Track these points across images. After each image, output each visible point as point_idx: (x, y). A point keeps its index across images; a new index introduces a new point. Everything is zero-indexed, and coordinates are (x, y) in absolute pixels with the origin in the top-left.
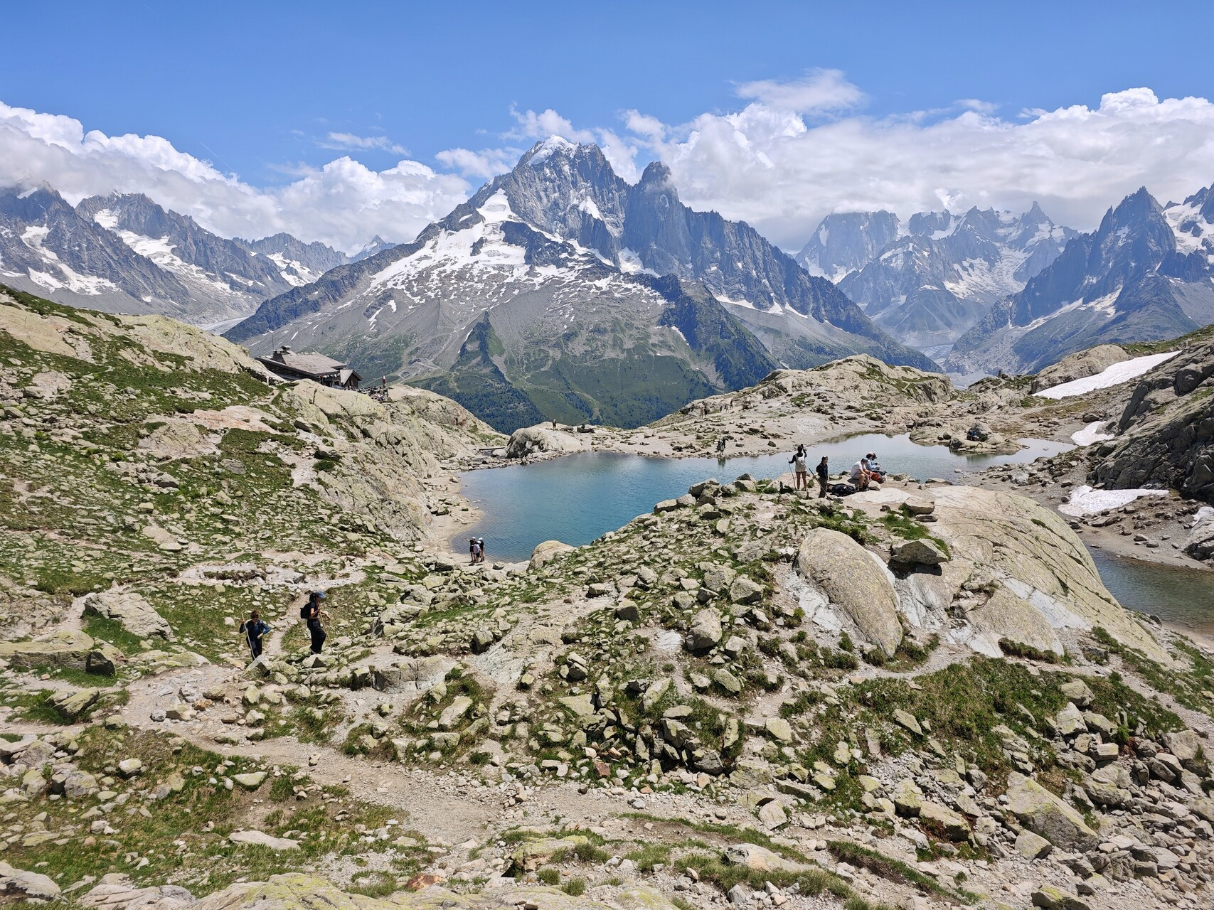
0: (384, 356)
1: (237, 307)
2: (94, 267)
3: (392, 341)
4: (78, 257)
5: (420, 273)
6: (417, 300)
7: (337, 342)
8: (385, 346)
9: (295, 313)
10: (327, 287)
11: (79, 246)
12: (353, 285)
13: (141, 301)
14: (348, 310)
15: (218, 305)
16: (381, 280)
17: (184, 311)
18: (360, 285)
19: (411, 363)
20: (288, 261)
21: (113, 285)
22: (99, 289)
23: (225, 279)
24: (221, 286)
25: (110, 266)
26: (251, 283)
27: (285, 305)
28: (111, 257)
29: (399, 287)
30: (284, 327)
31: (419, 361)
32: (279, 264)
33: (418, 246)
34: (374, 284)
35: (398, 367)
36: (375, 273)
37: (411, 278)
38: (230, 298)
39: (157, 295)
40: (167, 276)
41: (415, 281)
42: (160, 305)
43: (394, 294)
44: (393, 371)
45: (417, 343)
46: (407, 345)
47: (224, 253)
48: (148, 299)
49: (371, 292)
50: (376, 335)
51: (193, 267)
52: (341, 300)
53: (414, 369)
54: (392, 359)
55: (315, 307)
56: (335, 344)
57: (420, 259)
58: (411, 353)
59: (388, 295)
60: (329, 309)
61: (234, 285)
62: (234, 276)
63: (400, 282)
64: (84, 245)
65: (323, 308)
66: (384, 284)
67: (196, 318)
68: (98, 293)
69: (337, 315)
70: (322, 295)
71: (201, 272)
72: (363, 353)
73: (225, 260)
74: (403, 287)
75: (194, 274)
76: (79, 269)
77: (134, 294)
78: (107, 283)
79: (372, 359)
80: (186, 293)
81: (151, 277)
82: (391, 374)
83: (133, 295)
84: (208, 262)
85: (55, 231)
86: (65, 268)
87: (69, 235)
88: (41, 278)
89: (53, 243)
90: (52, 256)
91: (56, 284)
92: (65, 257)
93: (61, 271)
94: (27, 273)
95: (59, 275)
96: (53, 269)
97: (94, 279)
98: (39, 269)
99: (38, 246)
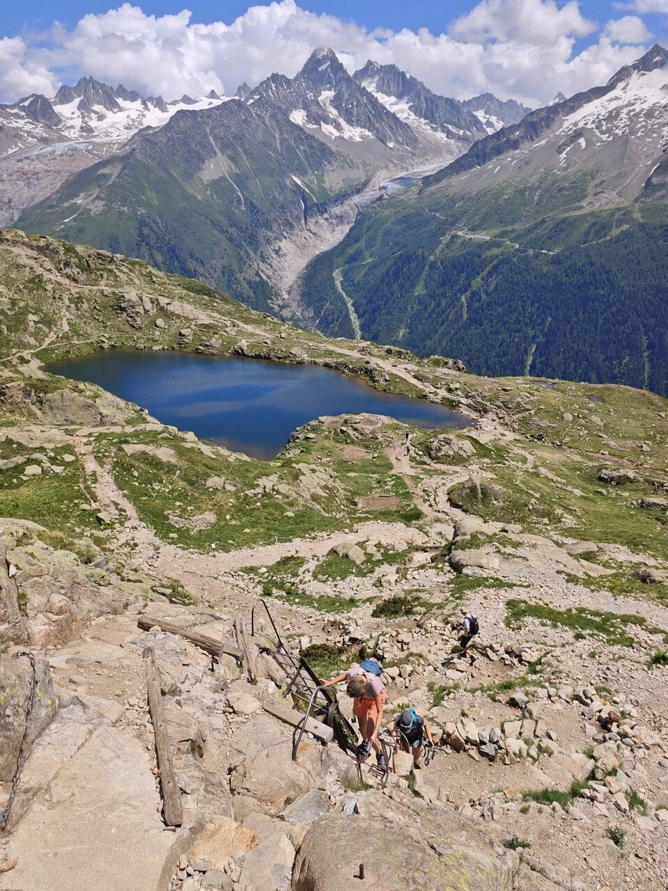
0: (571, 188)
1: (451, 152)
2: (359, 120)
3: (580, 174)
4: (351, 113)
5: (611, 112)
6: (604, 137)
7: (531, 175)
8: (573, 179)
9: (499, 151)
10: (527, 128)
11: (352, 104)
12: (548, 126)
13: (387, 146)
14: (543, 148)
15: (437, 150)
16: (573, 121)
17: (413, 154)
18: (554, 125)
19: (596, 194)
20: (488, 116)
21: (370, 134)
22: (361, 137)
23: (445, 130)
24: (441, 135)
25: (369, 119)
26: (461, 132)
27: (491, 144)
28: (370, 112)
29: (589, 126)
30: (489, 163)
31: (603, 192)
32: (481, 119)
33: (610, 87)
34: (566, 124)
35: (584, 197)
36: (567, 115)
37: (601, 117)
38: (446, 145)
39: (397, 142)
40: (405, 126)
41: (605, 120)
42: (399, 150)
43: (584, 133)
44: (579, 201)
45: (603, 176)
46: (593, 179)
47: (446, 109)
48: (391, 145)
49: (563, 131)
50: (566, 169)
51: (423, 120)
52: (536, 139)
53: (598, 200)
54: (578, 190)
55: (515, 145)
56: (529, 177)
57: (610, 100)
58: (596, 186)
59: (579, 134)
60: (525, 149)
61: (450, 134)
62: (450, 127)
63: (590, 122)
64: (355, 103)
65: (521, 146)
66: (576, 124)
67: (421, 160)
68: (361, 140)
69: (533, 152)
70: (522, 134)
71: (428, 124)
72: (553, 184)
73: (445, 113)
74: (593, 126)
75: (421, 125)
76: (350, 122)
77: (383, 140)
78: (367, 132)
79: (561, 190)
80: (416, 140)
81: (394, 127)
82: (577, 204)
83: (382, 142)
84: (433, 117)
85: (338, 93)
86: (342, 121)
87: (346, 96)
88: (328, 129)
89: (336, 102)
90: (335, 112)
91: (336, 133)
92: (343, 113)
93: (340, 124)
94: (320, 125)
95: (338, 127)
96: (335, 122)
97: (359, 130)
98: (326, 122)
99: (328, 105)
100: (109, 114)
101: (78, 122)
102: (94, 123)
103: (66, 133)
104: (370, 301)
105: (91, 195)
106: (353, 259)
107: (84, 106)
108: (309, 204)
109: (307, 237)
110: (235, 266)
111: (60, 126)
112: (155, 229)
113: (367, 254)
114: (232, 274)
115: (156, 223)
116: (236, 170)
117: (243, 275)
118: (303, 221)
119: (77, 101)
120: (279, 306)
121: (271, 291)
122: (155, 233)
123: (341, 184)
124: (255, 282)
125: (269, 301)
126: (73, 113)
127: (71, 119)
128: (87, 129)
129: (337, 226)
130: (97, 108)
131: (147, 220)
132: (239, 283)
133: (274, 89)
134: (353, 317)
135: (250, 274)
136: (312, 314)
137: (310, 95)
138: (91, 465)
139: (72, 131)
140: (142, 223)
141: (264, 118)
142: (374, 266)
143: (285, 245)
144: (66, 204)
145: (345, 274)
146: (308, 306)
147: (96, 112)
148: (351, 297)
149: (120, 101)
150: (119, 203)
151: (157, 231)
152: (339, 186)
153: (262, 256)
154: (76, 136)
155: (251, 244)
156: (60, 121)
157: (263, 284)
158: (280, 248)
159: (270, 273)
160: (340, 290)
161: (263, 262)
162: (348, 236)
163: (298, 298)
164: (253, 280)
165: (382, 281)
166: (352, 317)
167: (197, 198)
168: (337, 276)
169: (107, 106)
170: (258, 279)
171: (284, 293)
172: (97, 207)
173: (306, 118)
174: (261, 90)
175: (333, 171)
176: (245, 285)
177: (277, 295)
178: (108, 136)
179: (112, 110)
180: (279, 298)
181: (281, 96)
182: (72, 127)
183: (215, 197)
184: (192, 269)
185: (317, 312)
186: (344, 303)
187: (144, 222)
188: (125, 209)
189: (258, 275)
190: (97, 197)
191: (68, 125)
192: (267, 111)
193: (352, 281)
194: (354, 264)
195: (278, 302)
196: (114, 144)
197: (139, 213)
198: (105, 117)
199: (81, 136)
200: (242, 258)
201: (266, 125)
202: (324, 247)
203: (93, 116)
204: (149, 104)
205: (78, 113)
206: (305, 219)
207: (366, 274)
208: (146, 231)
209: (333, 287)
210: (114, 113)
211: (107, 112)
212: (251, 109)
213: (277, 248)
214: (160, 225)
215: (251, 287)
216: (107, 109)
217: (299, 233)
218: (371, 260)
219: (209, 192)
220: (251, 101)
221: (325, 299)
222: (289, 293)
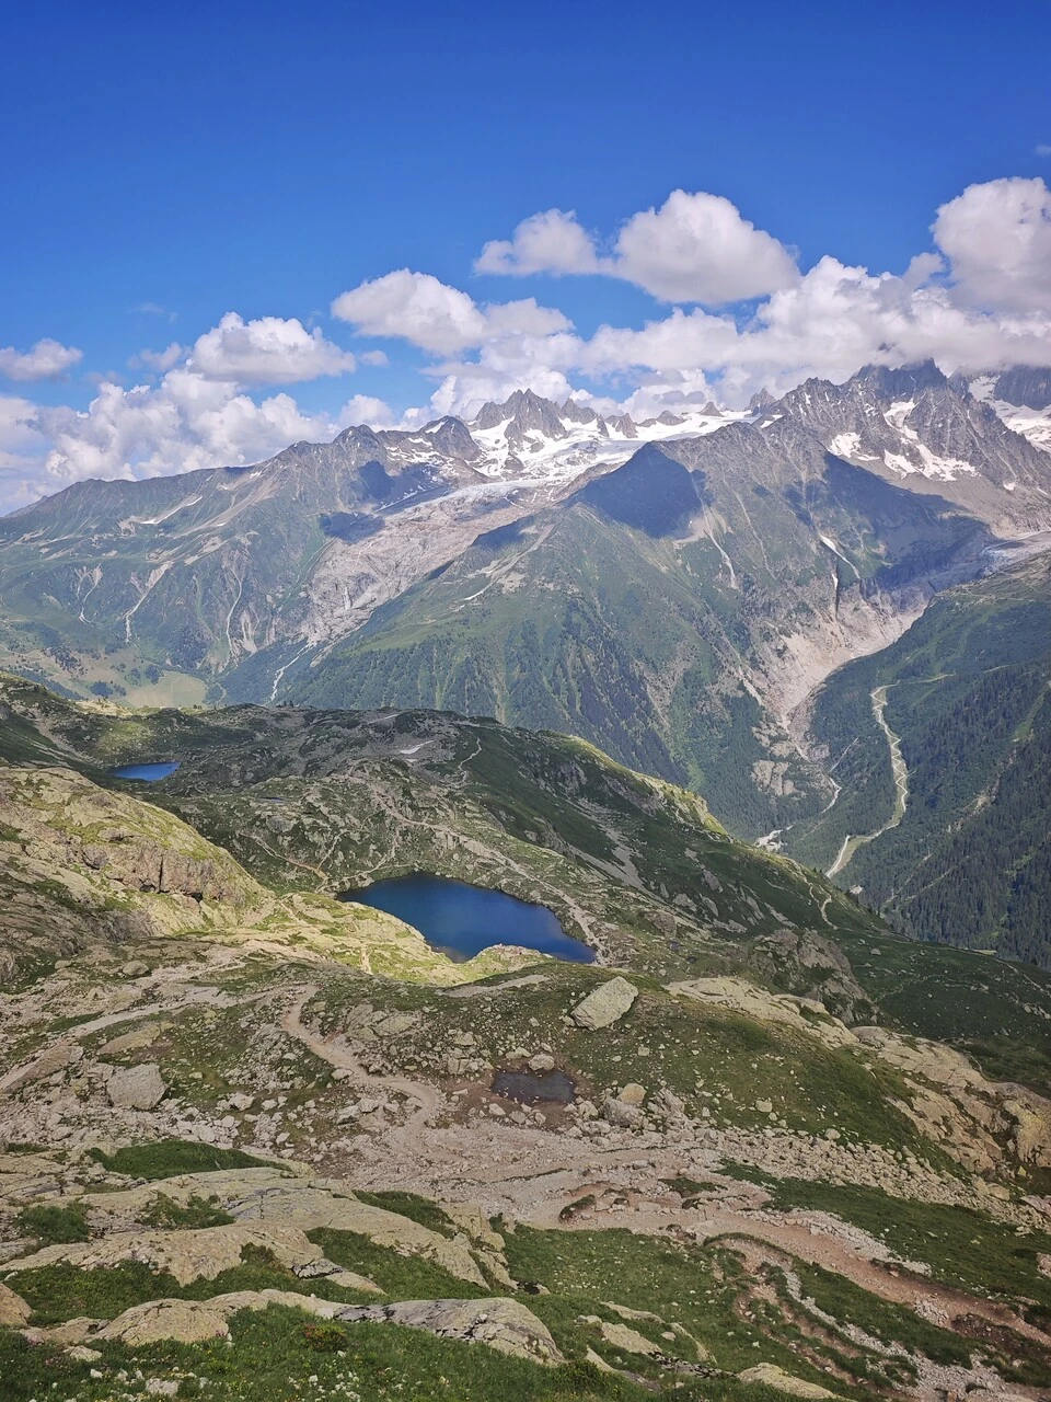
2: (954, 448)
4: (940, 436)
11: (944, 422)
13: (1002, 488)
21: (973, 469)
22: (955, 474)
25: (974, 445)
28: (977, 435)
39: (1023, 482)
40: (1040, 456)
42: (1024, 494)
48: (1010, 486)
64: (949, 421)
68: (954, 479)
78: (966, 467)
81: (1020, 457)
83: (994, 481)
85: (921, 406)
86: (922, 449)
87: (934, 409)
88: (897, 462)
89: (915, 420)
90: (912, 434)
91: (910, 468)
92: (926, 436)
93: (918, 454)
94: (883, 457)
95: (915, 457)
96: (910, 450)
97: (952, 462)
98: (895, 451)
99: (900, 424)
100: (549, 442)
101: (503, 455)
102: (523, 456)
103: (483, 470)
104: (931, 744)
105: (507, 563)
106: (911, 672)
107: (514, 433)
108: (846, 580)
109: (837, 631)
110: (705, 674)
111: (478, 460)
112: (591, 616)
113: (938, 666)
114: (699, 683)
115: (592, 607)
116: (727, 529)
117: (717, 687)
118: (832, 608)
119: (504, 424)
120: (770, 737)
121: (759, 714)
122: (589, 621)
123: (909, 550)
124: (735, 698)
125: (754, 729)
126: (497, 442)
127: (494, 449)
128: (514, 465)
129: (894, 615)
130: (532, 433)
131: (580, 602)
132: (708, 698)
133: (808, 402)
134: (898, 766)
135: (727, 686)
136: (826, 753)
137: (870, 409)
138: (364, 955)
139: (493, 466)
140: (573, 606)
141: (784, 450)
142: (948, 686)
143: (796, 643)
144: (471, 576)
145: (891, 696)
146: (821, 740)
147: (529, 440)
148: (899, 736)
149: (567, 423)
150: (543, 578)
151: (593, 618)
152: (904, 554)
153: (753, 660)
154: (498, 473)
155: (736, 639)
156: (478, 453)
157: (748, 701)
158: (785, 648)
159: (763, 685)
160: (880, 720)
161: (753, 668)
162: (907, 634)
163: (806, 727)
164: (732, 695)
165: (956, 713)
166: (895, 767)
167: (658, 571)
168: (879, 699)
169: (547, 430)
170: (740, 694)
171: (784, 718)
172: (512, 582)
173: (858, 446)
174: (786, 405)
175: (896, 528)
176: (718, 702)
177: (770, 720)
178: (542, 474)
179: (552, 436)
180: (772, 725)
181: (819, 413)
182: (494, 461)
183: (689, 569)
184: (637, 674)
185: (835, 751)
186: (885, 743)
187: (575, 605)
188: (551, 586)
189: (741, 687)
190: (513, 569)
191: (489, 458)
192: (790, 439)
193: (903, 707)
194: (912, 681)
195: (768, 732)
196: (549, 488)
197: (569, 592)
198: (542, 446)
199: (505, 475)
200: (719, 663)
201: (786, 459)
202: (865, 648)
203: (526, 445)
204: (609, 427)
205: (504, 441)
206: (837, 603)
207: (928, 701)
208: (576, 618)
209: (868, 713)
210: (556, 440)
211: (545, 439)
212: (765, 436)
213: (780, 647)
214: (599, 610)
215: (727, 706)
216: (546, 435)
217: (824, 625)
218: (942, 676)
219: (680, 561)
220: (767, 423)
221: (851, 732)
222: (792, 716)
